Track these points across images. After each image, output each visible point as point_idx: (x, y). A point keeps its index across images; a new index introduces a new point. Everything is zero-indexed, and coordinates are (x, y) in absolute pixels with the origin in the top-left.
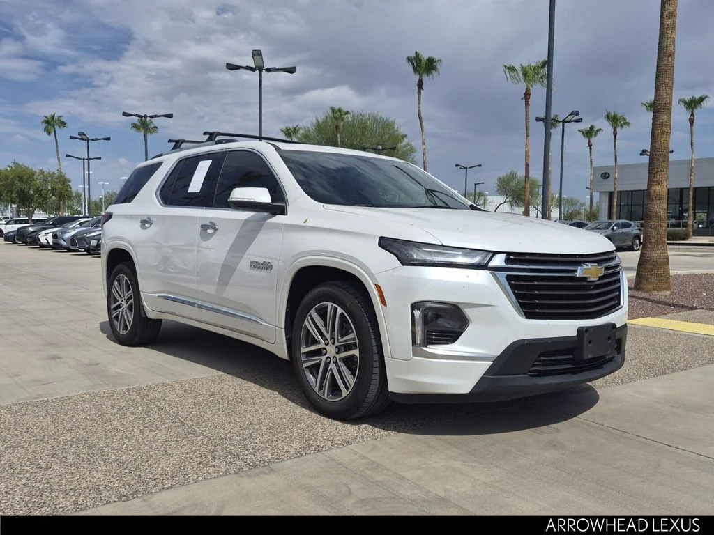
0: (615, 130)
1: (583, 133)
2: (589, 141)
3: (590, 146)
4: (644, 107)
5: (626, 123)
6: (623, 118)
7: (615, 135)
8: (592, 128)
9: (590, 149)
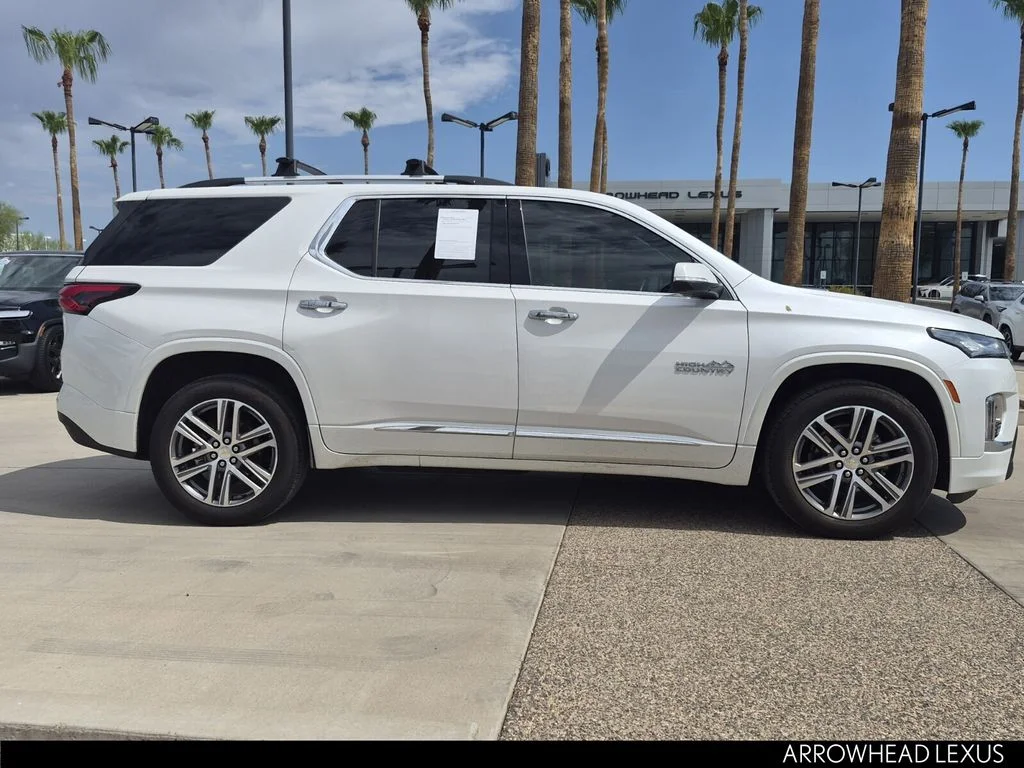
0: (159, 148)
1: (101, 146)
2: (113, 159)
3: (114, 166)
4: (190, 120)
5: (174, 140)
6: (169, 133)
7: (160, 155)
8: (114, 140)
9: (115, 170)
